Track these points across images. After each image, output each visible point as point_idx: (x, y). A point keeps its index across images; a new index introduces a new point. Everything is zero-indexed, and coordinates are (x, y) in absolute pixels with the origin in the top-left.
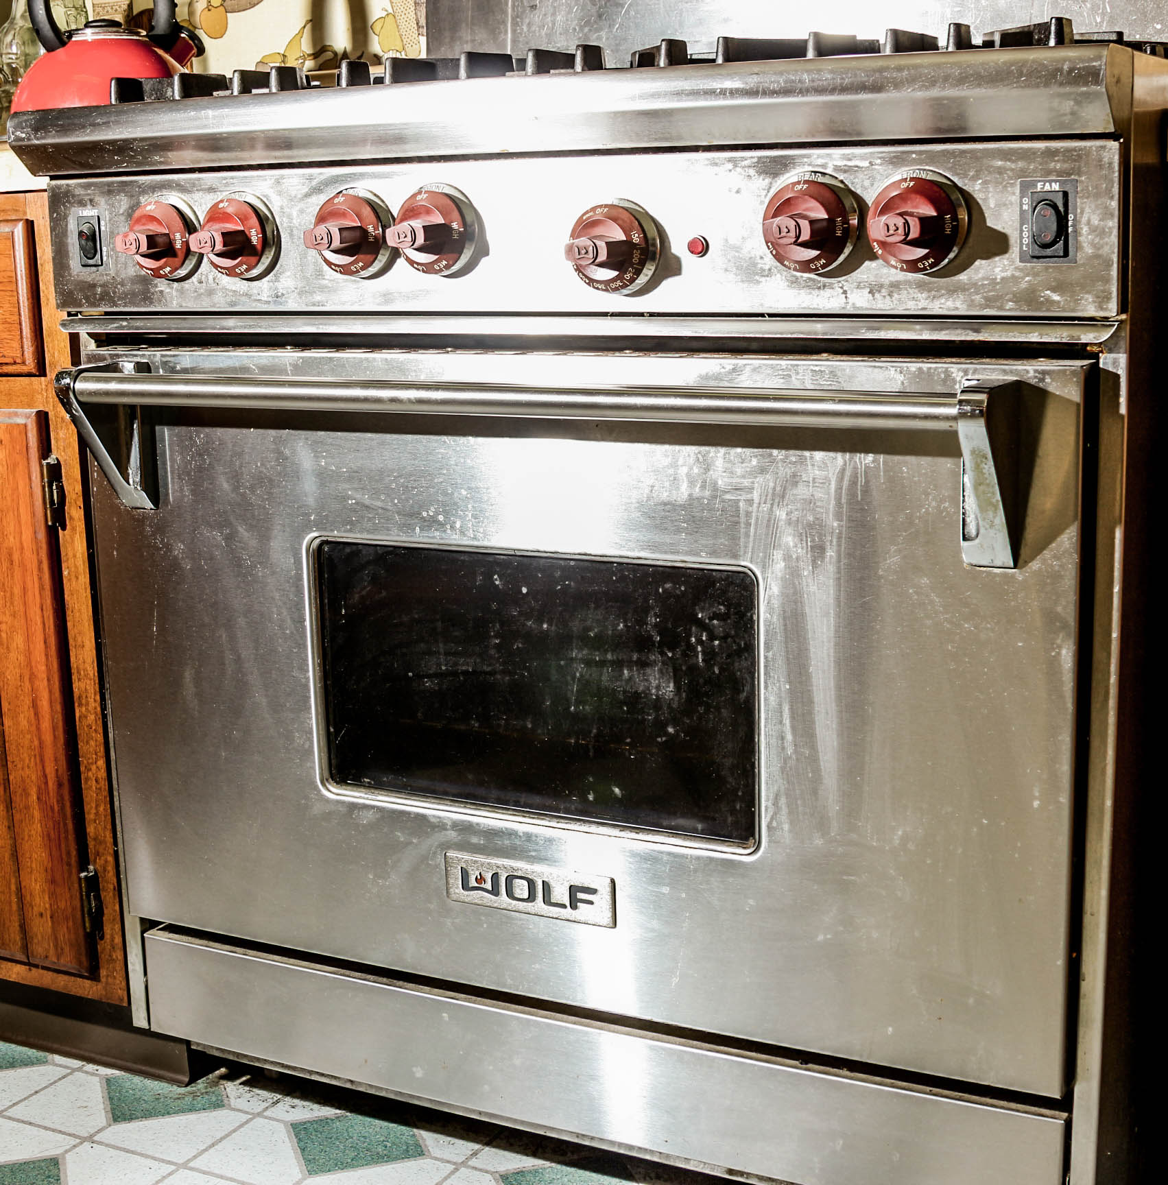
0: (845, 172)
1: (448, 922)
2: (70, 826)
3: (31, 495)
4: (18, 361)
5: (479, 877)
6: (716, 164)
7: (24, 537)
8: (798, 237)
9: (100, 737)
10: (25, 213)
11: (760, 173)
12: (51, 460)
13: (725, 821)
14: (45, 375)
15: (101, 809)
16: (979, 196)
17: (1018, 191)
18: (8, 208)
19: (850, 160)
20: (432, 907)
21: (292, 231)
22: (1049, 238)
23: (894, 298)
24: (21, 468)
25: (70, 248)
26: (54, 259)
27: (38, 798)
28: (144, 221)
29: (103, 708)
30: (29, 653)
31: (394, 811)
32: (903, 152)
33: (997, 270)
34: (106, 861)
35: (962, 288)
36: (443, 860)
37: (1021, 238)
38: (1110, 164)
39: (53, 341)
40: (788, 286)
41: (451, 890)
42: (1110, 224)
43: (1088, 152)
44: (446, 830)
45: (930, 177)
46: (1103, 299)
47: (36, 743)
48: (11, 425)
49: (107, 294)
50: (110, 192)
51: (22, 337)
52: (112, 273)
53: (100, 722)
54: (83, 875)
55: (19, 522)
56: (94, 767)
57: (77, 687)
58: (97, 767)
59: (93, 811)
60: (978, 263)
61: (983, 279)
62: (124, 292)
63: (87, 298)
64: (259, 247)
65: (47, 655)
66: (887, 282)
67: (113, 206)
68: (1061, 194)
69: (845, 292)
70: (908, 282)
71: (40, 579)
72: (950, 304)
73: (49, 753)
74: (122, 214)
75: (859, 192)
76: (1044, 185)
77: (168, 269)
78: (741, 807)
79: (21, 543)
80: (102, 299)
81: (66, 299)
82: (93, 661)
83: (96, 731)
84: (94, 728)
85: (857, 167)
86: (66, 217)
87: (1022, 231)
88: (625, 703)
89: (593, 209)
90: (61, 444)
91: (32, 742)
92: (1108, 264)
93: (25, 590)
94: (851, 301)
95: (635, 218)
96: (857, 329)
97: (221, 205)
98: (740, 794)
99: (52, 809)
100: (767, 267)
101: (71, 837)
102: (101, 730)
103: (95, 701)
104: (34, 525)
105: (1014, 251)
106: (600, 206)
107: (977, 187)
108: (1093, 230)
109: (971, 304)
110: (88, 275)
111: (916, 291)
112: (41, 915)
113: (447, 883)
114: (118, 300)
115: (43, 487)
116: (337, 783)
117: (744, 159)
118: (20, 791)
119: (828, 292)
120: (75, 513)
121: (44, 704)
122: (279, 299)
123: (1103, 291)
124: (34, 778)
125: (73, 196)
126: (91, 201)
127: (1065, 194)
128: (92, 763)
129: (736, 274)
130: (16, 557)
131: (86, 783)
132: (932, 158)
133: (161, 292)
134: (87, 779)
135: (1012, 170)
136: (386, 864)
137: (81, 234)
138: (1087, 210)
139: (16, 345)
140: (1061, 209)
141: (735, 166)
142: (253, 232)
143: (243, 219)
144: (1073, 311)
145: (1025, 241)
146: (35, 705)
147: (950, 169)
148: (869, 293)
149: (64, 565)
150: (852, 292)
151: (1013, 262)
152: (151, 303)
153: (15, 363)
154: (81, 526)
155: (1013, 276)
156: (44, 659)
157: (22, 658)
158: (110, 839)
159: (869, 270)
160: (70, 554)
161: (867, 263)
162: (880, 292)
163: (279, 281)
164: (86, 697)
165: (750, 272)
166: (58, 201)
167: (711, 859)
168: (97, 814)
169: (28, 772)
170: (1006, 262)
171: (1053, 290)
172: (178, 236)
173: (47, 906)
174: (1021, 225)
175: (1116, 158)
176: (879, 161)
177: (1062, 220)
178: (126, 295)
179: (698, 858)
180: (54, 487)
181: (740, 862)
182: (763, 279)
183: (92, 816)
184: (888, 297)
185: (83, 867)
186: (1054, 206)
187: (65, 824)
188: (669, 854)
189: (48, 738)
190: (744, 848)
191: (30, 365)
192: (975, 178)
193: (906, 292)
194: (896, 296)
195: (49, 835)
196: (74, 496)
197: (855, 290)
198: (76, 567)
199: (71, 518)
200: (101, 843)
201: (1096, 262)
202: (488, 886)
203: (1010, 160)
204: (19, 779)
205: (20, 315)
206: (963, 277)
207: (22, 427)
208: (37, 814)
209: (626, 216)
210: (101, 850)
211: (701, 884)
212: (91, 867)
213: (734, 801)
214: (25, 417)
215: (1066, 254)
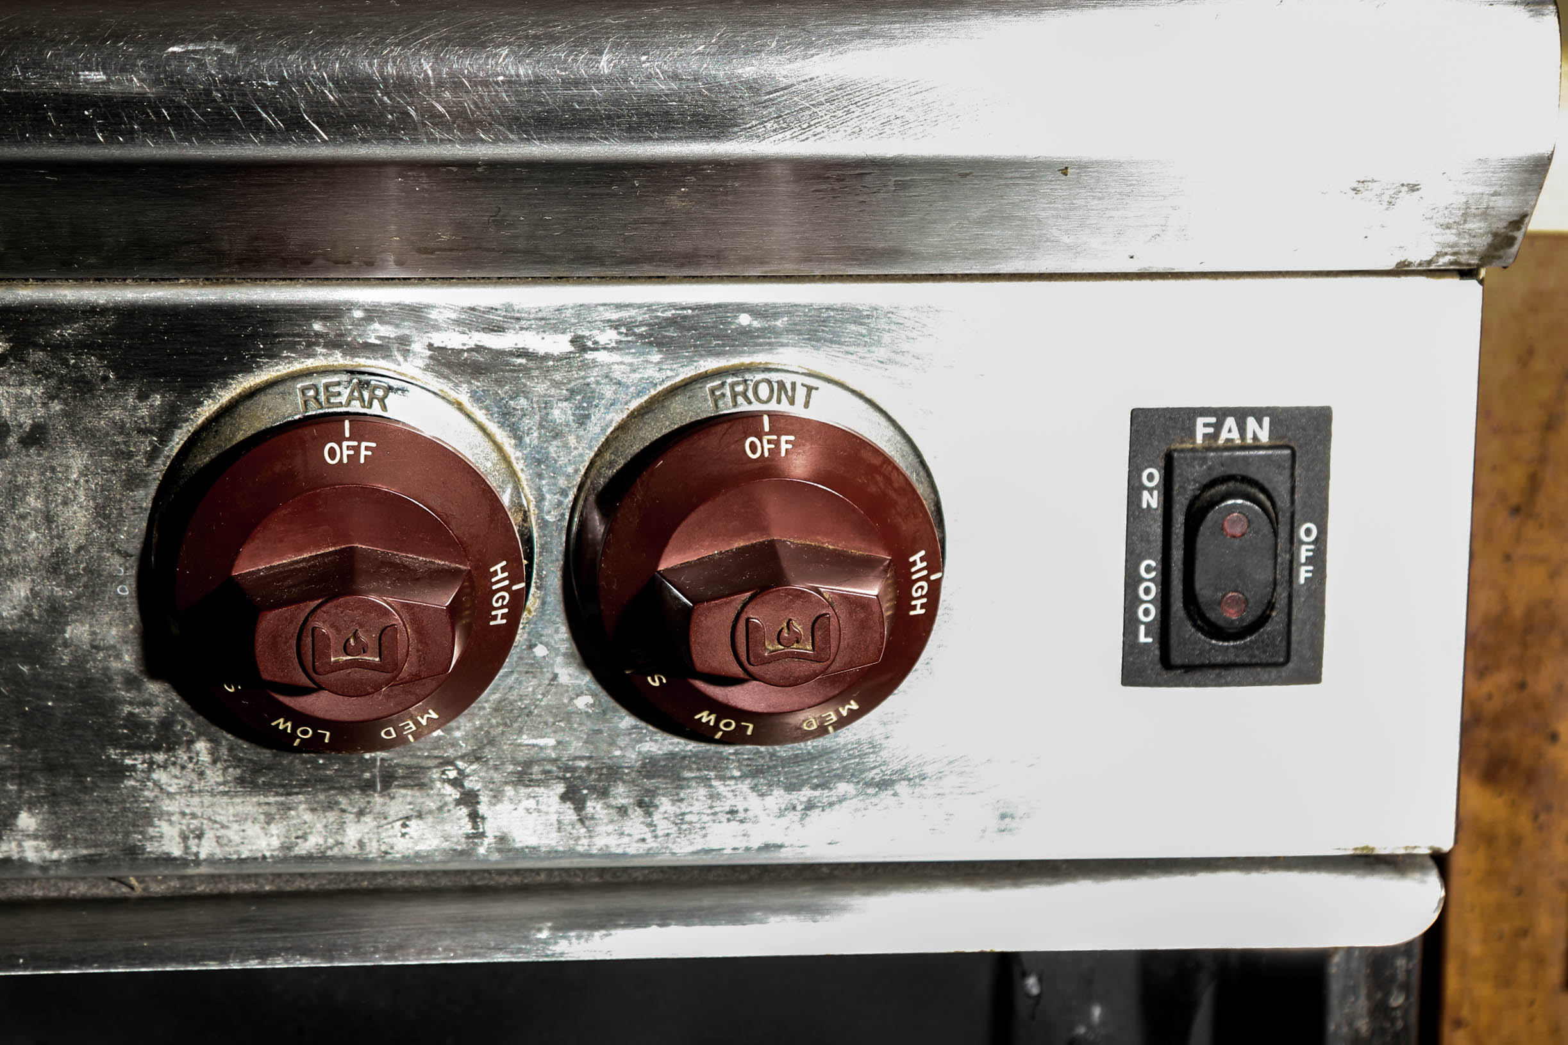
11: (126, 371)
19: (497, 329)
23: (657, 817)
32: (704, 307)
37: (1131, 602)
40: (241, 781)
68: (1278, 456)
69: (469, 799)
76: (1217, 425)
85: (523, 353)
87: (1132, 580)
94: (491, 828)
100: (154, 720)
111: (744, 787)
119: (402, 801)
129: (23, 743)
145: (1147, 612)
148: (564, 798)
150: (497, 796)
162: (604, 793)
165: (80, 736)
176: (609, 336)
182: (137, 760)
184: (637, 814)
193: (702, 791)
194: (665, 805)
197: (509, 790)
215: (1285, 654)
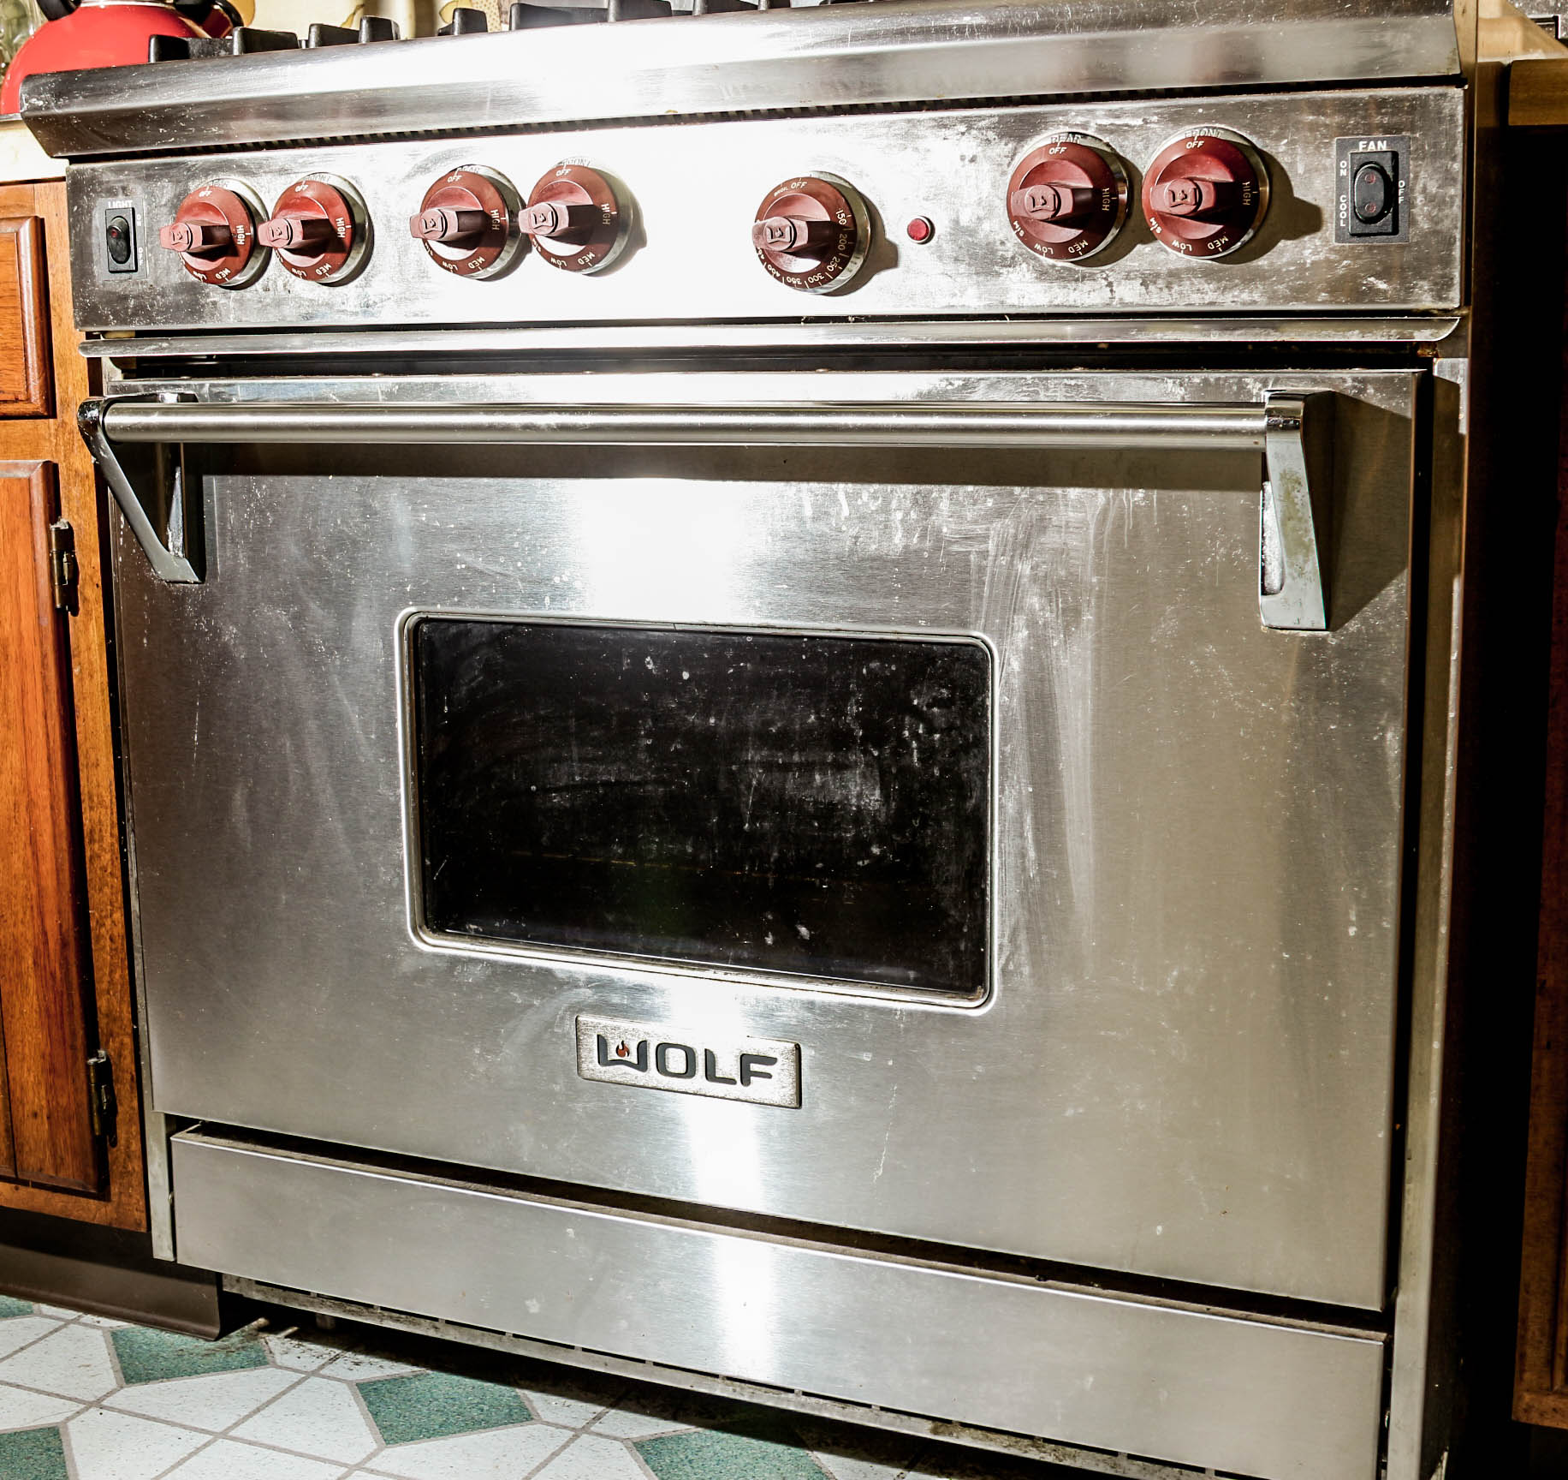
0: (1112, 132)
1: (579, 1107)
2: (76, 999)
3: (35, 569)
4: (22, 397)
5: (621, 1047)
6: (945, 126)
7: (23, 623)
8: (1057, 210)
9: (117, 882)
10: (33, 209)
11: (1001, 136)
12: (62, 524)
13: (945, 965)
14: (54, 416)
15: (117, 976)
16: (1283, 160)
17: (1334, 153)
18: (9, 202)
19: (1118, 117)
20: (557, 1088)
21: (389, 221)
22: (1375, 210)
23: (1173, 291)
24: (22, 534)
25: (95, 250)
26: (72, 264)
27: (35, 963)
28: (196, 210)
29: (123, 844)
30: (26, 776)
31: (509, 966)
32: (1186, 106)
33: (1307, 252)
34: (122, 1044)
35: (1261, 276)
36: (573, 1027)
37: (1338, 211)
38: (1452, 116)
39: (66, 372)
40: (1037, 278)
41: (584, 1066)
42: (1452, 191)
43: (1423, 102)
44: (579, 987)
45: (1222, 136)
46: (1441, 288)
47: (34, 890)
48: (10, 479)
49: (143, 308)
50: (149, 178)
51: (26, 367)
52: (150, 281)
53: (118, 863)
54: (92, 1061)
55: (18, 605)
56: (108, 922)
57: (88, 818)
58: (113, 922)
59: (107, 978)
60: (1281, 244)
61: (1289, 264)
62: (164, 304)
63: (115, 314)
64: (347, 242)
65: (50, 776)
66: (1164, 270)
67: (152, 194)
68: (1389, 155)
69: (1110, 285)
70: (1191, 270)
71: (44, 678)
72: (1245, 296)
73: (50, 905)
74: (165, 205)
75: (1129, 157)
76: (1368, 144)
77: (227, 271)
78: (966, 947)
79: (20, 633)
80: (135, 314)
81: (88, 314)
82: (111, 785)
83: (111, 874)
84: (109, 870)
85: (1127, 125)
86: (90, 211)
87: (1339, 203)
88: (816, 818)
89: (787, 183)
90: (75, 504)
91: (28, 889)
92: (1450, 243)
93: (23, 693)
94: (1117, 295)
95: (841, 195)
96: (1126, 331)
97: (298, 189)
98: (965, 930)
99: (53, 975)
100: (1010, 255)
101: (77, 1012)
102: (118, 873)
103: (112, 835)
104: (37, 608)
105: (1329, 230)
106: (797, 180)
107: (1282, 149)
108: (1431, 199)
109: (1273, 297)
110: (118, 284)
111: (1202, 281)
112: (35, 1115)
113: (579, 1056)
114: (157, 315)
115: (51, 559)
116: (434, 931)
117: (981, 118)
118: (10, 954)
119: (1088, 285)
120: (90, 592)
121: (46, 840)
122: (370, 309)
123: (1443, 276)
124: (30, 936)
125: (101, 183)
126: (124, 189)
127: (1395, 155)
128: (106, 917)
129: (969, 264)
130: (12, 650)
131: (98, 941)
132: (1223, 114)
133: (214, 303)
134: (99, 937)
135: (1326, 126)
136: (497, 1033)
137: (110, 231)
138: (1422, 174)
139: (19, 376)
140: (1390, 173)
141: (970, 128)
142: (340, 222)
143: (328, 206)
144: (1404, 301)
145: (1343, 215)
146: (33, 841)
147: (1245, 127)
148: (1141, 284)
149: (74, 661)
150: (1119, 284)
151: (1327, 241)
152: (201, 317)
153: (17, 400)
154: (98, 610)
155: (1327, 260)
156: (46, 778)
157: (17, 781)
158: (127, 1015)
159: (1142, 256)
160: (83, 647)
161: (1139, 247)
162: (1155, 283)
163: (370, 286)
164: (101, 830)
165: (987, 262)
166: (78, 190)
167: (928, 1015)
168: (111, 982)
169: (21, 928)
170: (1318, 243)
171: (1379, 276)
172: (240, 229)
173: (44, 1103)
174: (1338, 196)
175: (1460, 108)
176: (1155, 118)
177: (1391, 188)
178: (168, 308)
179: (911, 1014)
180: (65, 559)
181: (967, 1018)
182: (1004, 270)
183: (105, 986)
184: (1166, 290)
185: (92, 1050)
186: (1381, 171)
187: (70, 996)
188: (873, 1009)
189: (49, 882)
190: (971, 1000)
191: (37, 402)
192: (1278, 138)
193: (1188, 282)
194: (1176, 287)
195: (47, 1010)
196: (90, 572)
197: (1123, 282)
198: (91, 663)
199: (85, 599)
200: (115, 1020)
201: (1434, 241)
202: (633, 1058)
203: (1324, 114)
204: (10, 939)
205: (25, 338)
206: (1263, 262)
207: (25, 482)
208: (32, 982)
209: (829, 191)
210: (116, 1030)
211: (913, 1047)
212: (102, 1052)
213: (957, 940)
214: (30, 470)
215: (1395, 231)
